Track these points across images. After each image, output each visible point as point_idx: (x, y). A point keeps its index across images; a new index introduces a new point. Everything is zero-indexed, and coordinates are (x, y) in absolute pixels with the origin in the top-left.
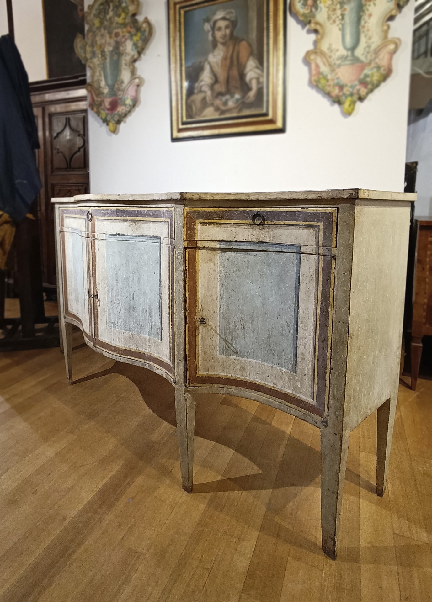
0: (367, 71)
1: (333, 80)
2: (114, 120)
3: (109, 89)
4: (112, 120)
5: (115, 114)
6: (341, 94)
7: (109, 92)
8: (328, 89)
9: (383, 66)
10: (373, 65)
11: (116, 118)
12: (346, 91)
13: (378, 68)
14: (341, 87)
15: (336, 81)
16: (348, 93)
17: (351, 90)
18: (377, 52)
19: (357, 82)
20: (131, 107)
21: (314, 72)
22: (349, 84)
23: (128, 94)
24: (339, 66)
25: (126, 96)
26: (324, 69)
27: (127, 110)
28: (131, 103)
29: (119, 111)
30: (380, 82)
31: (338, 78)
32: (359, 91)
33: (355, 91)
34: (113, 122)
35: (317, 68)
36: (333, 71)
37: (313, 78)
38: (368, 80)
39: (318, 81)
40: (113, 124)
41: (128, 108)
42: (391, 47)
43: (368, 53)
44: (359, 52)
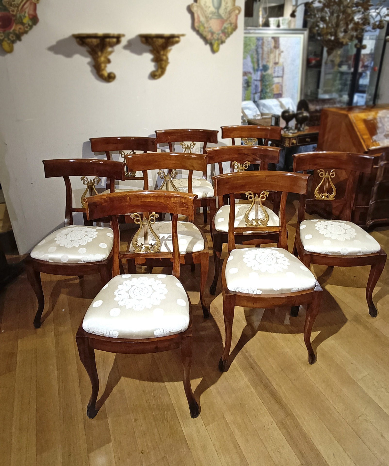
0: (225, 25)
1: (208, 28)
6: (212, 38)
8: (205, 34)
9: (233, 23)
10: (228, 22)
11: (12, 37)
12: (215, 36)
13: (231, 24)
14: (212, 34)
16: (216, 38)
17: (217, 36)
18: (230, 13)
19: (220, 32)
20: (31, 27)
21: (196, 20)
22: (217, 32)
23: (25, 12)
24: (211, 18)
25: (23, 14)
26: (202, 19)
27: (26, 29)
28: (30, 23)
29: (14, 30)
30: (232, 33)
31: (210, 27)
32: (221, 37)
33: (220, 37)
34: (9, 42)
35: (199, 17)
36: (207, 21)
37: (196, 25)
38: (226, 31)
39: (199, 27)
40: (9, 44)
41: (27, 27)
42: (237, 12)
43: (226, 13)
44: (221, 11)
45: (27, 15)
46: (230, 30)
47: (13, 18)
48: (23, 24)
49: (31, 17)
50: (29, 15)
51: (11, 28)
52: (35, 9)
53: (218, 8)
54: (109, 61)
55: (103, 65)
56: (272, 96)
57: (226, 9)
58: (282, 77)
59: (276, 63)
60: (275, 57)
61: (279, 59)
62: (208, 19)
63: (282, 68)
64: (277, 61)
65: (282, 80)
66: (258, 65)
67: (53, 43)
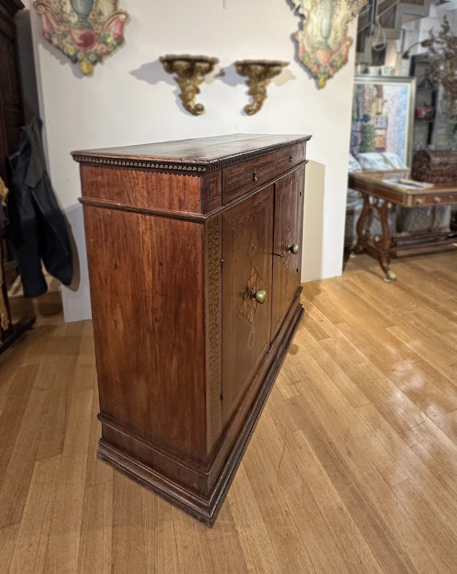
0: (334, 57)
1: (313, 59)
2: (89, 59)
3: (79, 17)
4: (85, 59)
5: (91, 53)
6: (318, 71)
7: (79, 21)
8: (310, 66)
9: (344, 56)
10: (337, 54)
11: (93, 57)
12: (322, 69)
13: (341, 56)
14: (319, 66)
15: (315, 61)
16: (322, 71)
17: (324, 69)
18: (340, 44)
19: (328, 65)
20: (115, 47)
21: (301, 50)
22: (324, 65)
23: (110, 31)
24: (318, 49)
25: (107, 33)
26: (308, 49)
27: (109, 50)
28: (115, 43)
29: (96, 50)
30: (341, 67)
31: (317, 58)
32: (329, 71)
33: (327, 71)
34: (88, 62)
35: (304, 47)
36: (314, 52)
37: (301, 55)
38: (335, 64)
39: (304, 58)
40: (88, 65)
41: (110, 47)
42: (348, 43)
43: (335, 43)
44: (330, 41)
45: (112, 34)
46: (339, 64)
47: (97, 37)
48: (106, 43)
49: (116, 36)
50: (114, 34)
51: (92, 47)
52: (122, 29)
53: (327, 38)
54: (198, 91)
55: (190, 95)
56: (374, 150)
57: (335, 39)
58: (386, 129)
59: (378, 114)
60: (377, 106)
61: (382, 108)
62: (314, 50)
63: (385, 119)
64: (380, 111)
65: (386, 133)
66: (358, 115)
67: (138, 67)
